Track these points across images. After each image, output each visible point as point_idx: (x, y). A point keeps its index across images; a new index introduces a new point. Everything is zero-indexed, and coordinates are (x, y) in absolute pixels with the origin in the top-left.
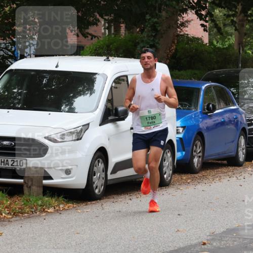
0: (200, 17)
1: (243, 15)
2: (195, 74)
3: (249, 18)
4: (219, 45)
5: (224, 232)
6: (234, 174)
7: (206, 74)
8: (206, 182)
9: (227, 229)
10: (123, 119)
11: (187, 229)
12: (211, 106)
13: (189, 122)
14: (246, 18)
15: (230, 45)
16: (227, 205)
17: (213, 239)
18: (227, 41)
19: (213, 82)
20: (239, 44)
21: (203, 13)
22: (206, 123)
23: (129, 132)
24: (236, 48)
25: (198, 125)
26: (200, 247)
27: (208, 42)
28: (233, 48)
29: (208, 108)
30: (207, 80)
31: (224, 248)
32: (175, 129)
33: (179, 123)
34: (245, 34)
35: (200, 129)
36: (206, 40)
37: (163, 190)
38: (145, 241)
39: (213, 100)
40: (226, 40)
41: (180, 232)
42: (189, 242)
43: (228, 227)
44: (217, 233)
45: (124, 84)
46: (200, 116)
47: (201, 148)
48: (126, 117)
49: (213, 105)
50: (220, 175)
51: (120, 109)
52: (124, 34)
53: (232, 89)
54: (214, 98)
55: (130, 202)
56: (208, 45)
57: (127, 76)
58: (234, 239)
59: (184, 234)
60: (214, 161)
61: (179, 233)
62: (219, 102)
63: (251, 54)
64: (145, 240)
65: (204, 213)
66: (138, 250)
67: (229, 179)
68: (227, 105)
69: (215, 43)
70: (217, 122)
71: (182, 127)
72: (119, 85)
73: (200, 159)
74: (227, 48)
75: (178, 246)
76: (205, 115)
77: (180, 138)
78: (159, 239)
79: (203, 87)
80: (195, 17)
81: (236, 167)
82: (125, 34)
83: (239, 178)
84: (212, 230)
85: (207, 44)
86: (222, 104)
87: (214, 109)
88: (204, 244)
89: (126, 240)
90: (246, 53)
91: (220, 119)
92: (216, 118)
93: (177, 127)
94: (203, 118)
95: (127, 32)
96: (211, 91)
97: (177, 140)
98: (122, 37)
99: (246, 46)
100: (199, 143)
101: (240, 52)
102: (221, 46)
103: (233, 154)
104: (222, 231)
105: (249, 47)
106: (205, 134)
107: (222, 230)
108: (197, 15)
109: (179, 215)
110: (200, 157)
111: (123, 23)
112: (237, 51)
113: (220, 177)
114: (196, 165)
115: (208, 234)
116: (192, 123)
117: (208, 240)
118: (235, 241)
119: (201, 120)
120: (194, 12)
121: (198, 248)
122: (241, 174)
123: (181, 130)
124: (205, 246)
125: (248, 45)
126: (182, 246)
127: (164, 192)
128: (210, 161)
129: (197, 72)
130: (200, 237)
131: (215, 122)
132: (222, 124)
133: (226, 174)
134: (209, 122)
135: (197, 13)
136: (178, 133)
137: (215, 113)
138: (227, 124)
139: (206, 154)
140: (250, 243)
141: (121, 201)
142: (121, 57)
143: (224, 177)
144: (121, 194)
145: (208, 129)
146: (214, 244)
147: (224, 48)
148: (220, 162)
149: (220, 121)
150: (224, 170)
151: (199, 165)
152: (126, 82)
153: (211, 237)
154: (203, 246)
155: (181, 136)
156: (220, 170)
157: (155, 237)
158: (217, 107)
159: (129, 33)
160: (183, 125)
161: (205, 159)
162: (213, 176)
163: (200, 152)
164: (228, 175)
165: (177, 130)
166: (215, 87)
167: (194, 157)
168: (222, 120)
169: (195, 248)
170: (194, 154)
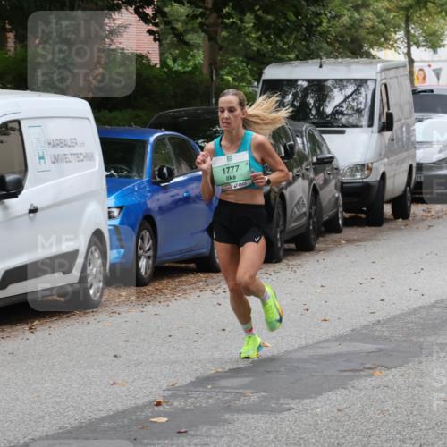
0: (144, 18)
1: (215, 15)
2: (137, 116)
3: (227, 21)
4: (177, 67)
5: (192, 383)
6: (207, 285)
7: (155, 117)
8: (162, 300)
9: (197, 378)
10: (15, 196)
11: (130, 380)
12: (165, 170)
13: (129, 199)
14: (220, 20)
15: (196, 67)
16: (196, 337)
17: (174, 396)
18: (190, 60)
19: (167, 129)
20: (211, 65)
21: (149, 11)
22: (158, 200)
23: (26, 217)
24: (205, 71)
25: (145, 203)
26: (150, 410)
27: (158, 62)
28: (201, 73)
29: (161, 174)
30: (157, 126)
31: (191, 410)
32: (106, 210)
33: (112, 201)
34: (221, 48)
35: (149, 210)
36: (155, 59)
37: (87, 315)
38: (58, 403)
39: (168, 160)
40: (189, 57)
41: (117, 386)
42: (133, 402)
43: (198, 374)
44: (180, 384)
45: (14, 135)
46: (148, 189)
47: (151, 242)
48: (20, 192)
49: (168, 169)
50: (184, 287)
51: (9, 178)
52: (12, 50)
53: (200, 142)
54: (170, 158)
55: (32, 337)
56: (158, 66)
57: (18, 122)
58: (208, 394)
59: (124, 389)
60: (175, 265)
61: (116, 388)
62: (180, 165)
63: (231, 81)
64: (58, 399)
65: (158, 353)
66: (47, 417)
67: (199, 294)
68: (192, 169)
69: (170, 62)
70: (177, 197)
71: (117, 207)
72: (6, 137)
73: (151, 262)
74: (190, 73)
75: (114, 409)
76: (155, 187)
77: (115, 226)
78: (82, 399)
79: (152, 139)
80: (135, 18)
81: (211, 274)
82: (16, 49)
83: (216, 292)
84: (172, 381)
85: (156, 64)
86: (184, 167)
87: (171, 175)
88: (159, 404)
89: (26, 402)
90: (223, 80)
91: (182, 193)
92: (175, 192)
93: (109, 208)
94: (153, 192)
95: (18, 45)
96: (165, 145)
97: (109, 230)
98: (10, 54)
99: (222, 68)
100: (148, 233)
101: (212, 77)
102: (180, 68)
103: (205, 251)
104: (189, 381)
105: (226, 70)
106: (158, 219)
107: (189, 379)
108: (139, 16)
109: (116, 356)
110: (149, 257)
111: (11, 31)
112: (208, 77)
113: (185, 290)
114: (143, 271)
115: (165, 387)
116: (134, 199)
117: (164, 397)
118: (210, 397)
119: (149, 194)
120: (132, 10)
121: (148, 412)
122: (218, 286)
123: (116, 212)
124: (161, 408)
125: (225, 67)
126: (121, 408)
127: (90, 319)
128: (167, 265)
129: (140, 113)
130: (150, 392)
131: (174, 198)
132: (186, 200)
133: (193, 286)
134: (163, 198)
135: (137, 12)
136: (110, 217)
137: (172, 182)
138: (194, 202)
139: (159, 253)
140: (235, 400)
141: (15, 336)
142: (10, 89)
143: (192, 291)
144: (16, 324)
145: (162, 210)
146: (176, 404)
147: (185, 72)
148: (183, 265)
149: (180, 196)
150: (191, 278)
151: (149, 272)
152: (17, 133)
153: (170, 392)
154: (156, 408)
155: (116, 222)
156: (184, 279)
157: (74, 395)
158: (176, 172)
159: (21, 47)
160: (120, 205)
161: (158, 260)
162: (173, 289)
163: (149, 250)
164: (198, 288)
165: (109, 213)
166: (171, 138)
167: (140, 258)
168: (185, 195)
169: (142, 412)
170: (140, 252)
